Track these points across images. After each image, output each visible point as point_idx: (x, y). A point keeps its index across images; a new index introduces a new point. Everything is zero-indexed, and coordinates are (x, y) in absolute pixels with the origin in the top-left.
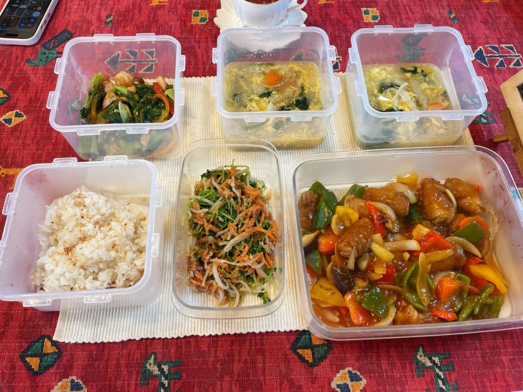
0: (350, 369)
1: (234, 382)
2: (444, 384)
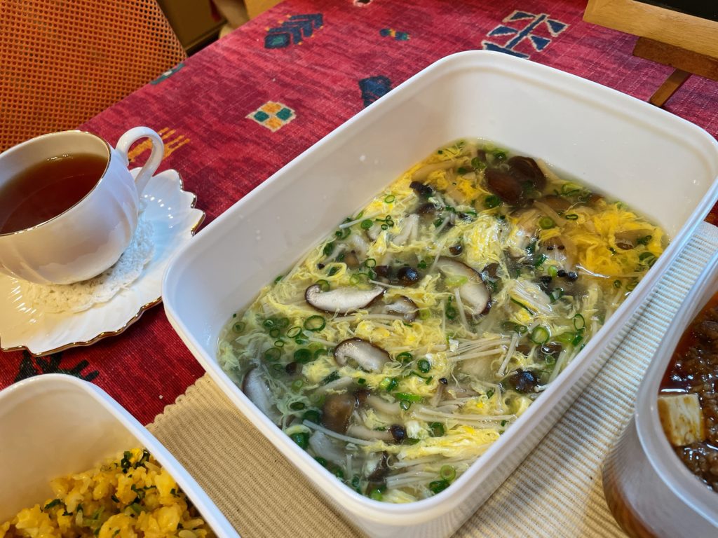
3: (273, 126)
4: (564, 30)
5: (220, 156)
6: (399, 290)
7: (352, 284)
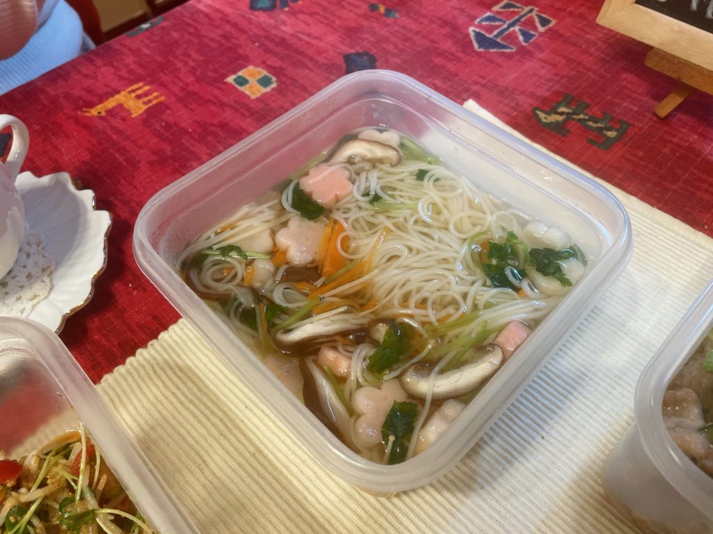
3: (253, 93)
4: (551, 25)
5: (196, 118)
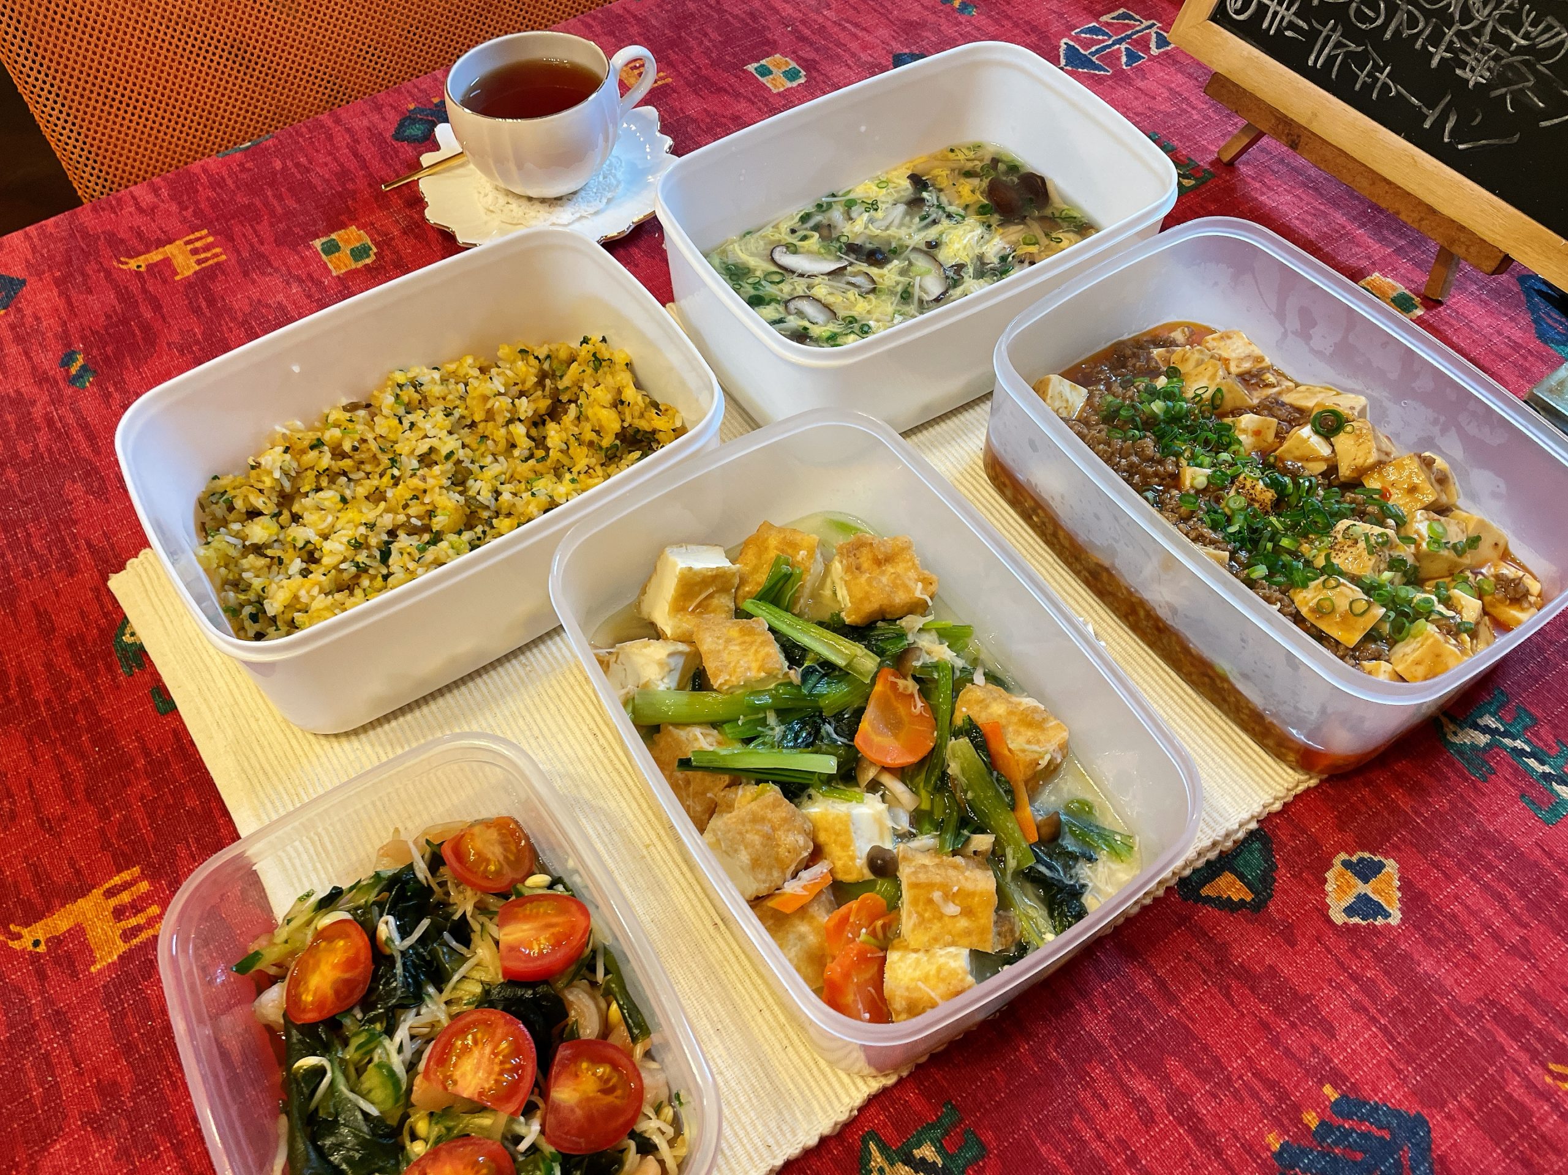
0: (1343, 856)
1: (1120, 1067)
2: (1543, 763)
3: (775, 86)
4: (1169, 48)
6: (864, 267)
7: (819, 253)
